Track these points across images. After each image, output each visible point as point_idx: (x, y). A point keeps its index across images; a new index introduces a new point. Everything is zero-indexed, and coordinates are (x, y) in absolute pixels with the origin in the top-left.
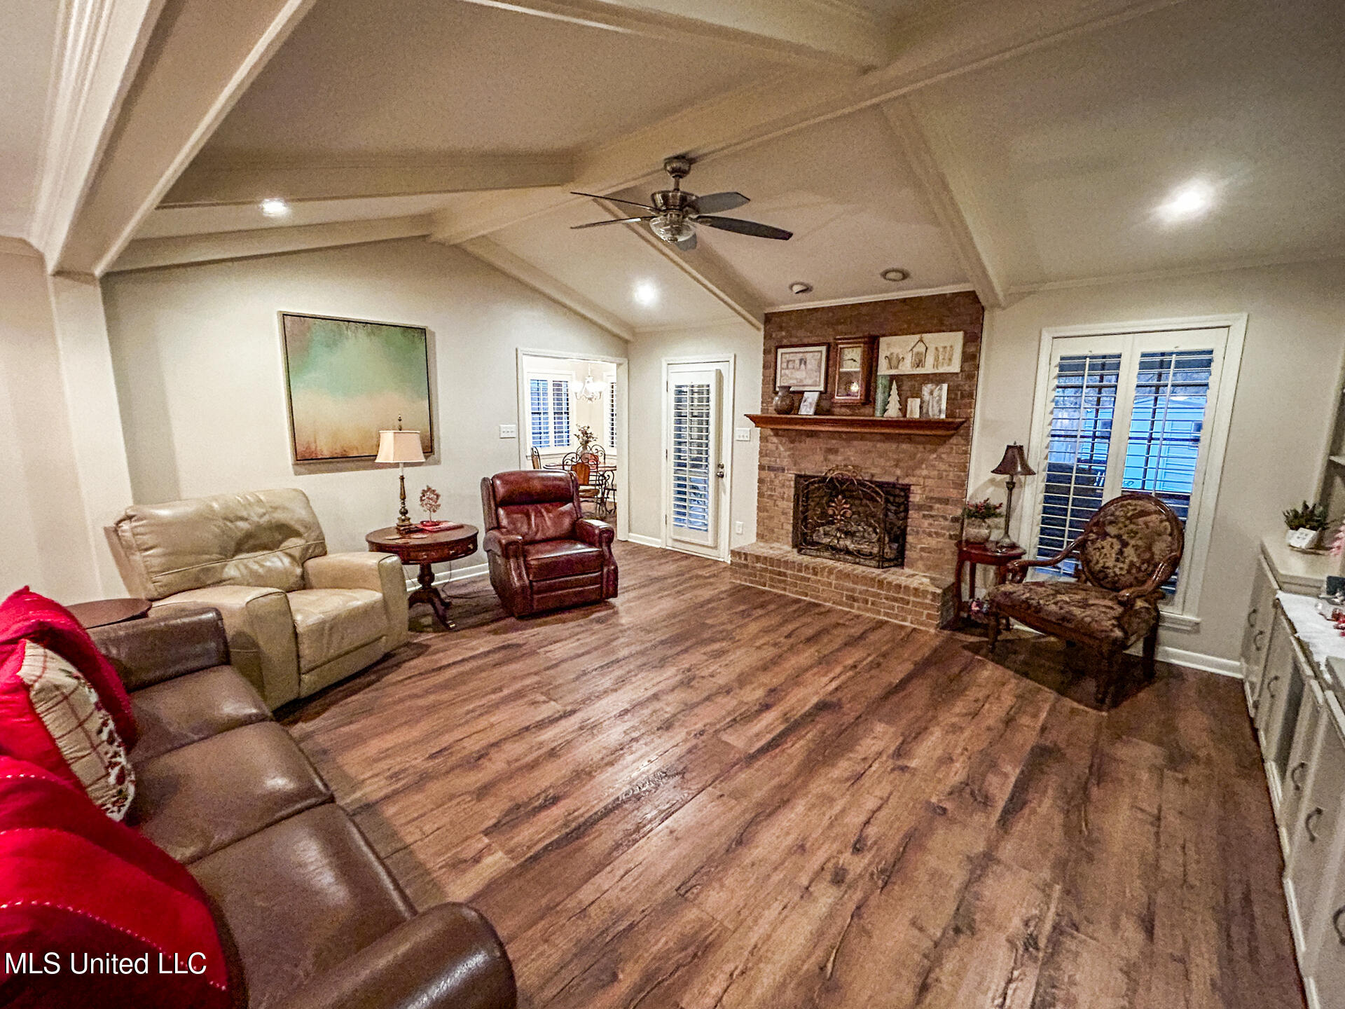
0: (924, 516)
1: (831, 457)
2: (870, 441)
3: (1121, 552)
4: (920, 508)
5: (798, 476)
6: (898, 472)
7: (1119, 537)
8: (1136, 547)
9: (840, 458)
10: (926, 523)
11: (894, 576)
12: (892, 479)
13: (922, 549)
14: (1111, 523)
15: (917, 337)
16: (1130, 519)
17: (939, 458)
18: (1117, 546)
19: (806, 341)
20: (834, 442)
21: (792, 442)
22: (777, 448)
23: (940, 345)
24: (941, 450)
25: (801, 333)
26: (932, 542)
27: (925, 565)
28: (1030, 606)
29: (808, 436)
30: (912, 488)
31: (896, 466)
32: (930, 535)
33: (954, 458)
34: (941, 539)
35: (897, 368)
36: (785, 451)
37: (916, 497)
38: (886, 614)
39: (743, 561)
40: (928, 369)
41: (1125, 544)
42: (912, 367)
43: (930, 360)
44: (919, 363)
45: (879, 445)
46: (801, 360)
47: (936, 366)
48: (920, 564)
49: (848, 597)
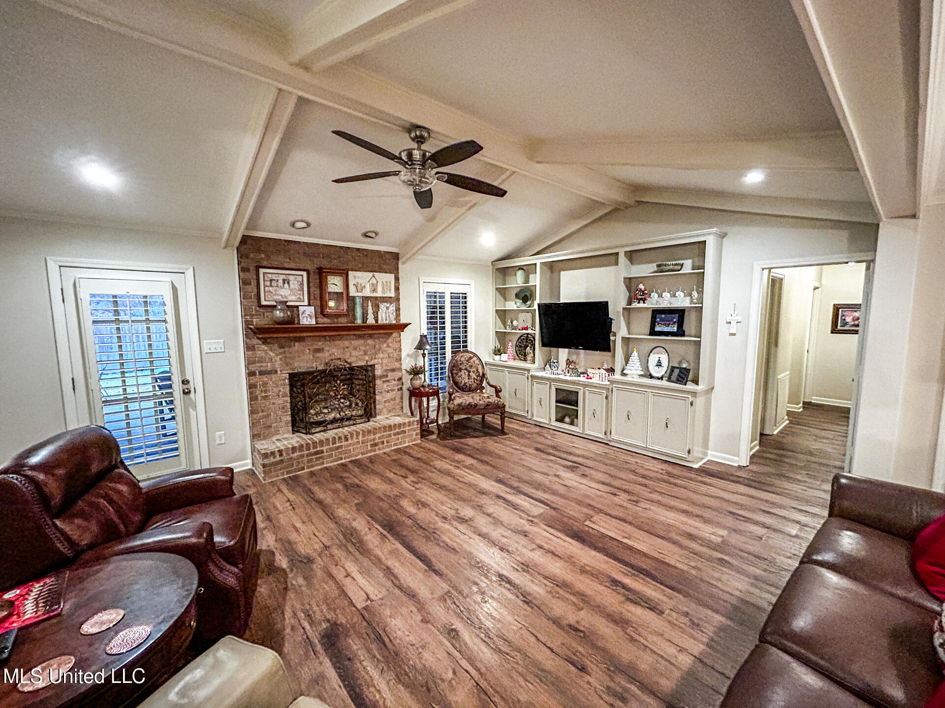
0: (384, 382)
1: (318, 355)
2: (347, 340)
3: (469, 375)
4: (381, 377)
5: (290, 374)
6: (367, 358)
7: (466, 369)
8: (473, 372)
9: (327, 354)
10: (385, 385)
11: (371, 424)
12: (363, 363)
13: (385, 402)
14: (461, 364)
15: (371, 274)
16: (467, 361)
17: (388, 346)
18: (467, 373)
19: (286, 266)
20: (320, 343)
21: (281, 347)
22: (266, 353)
23: (384, 281)
24: (390, 340)
25: (281, 258)
26: (389, 396)
27: (387, 410)
28: (471, 406)
29: (296, 341)
30: (376, 366)
31: (365, 354)
32: (388, 392)
33: (396, 346)
34: (394, 392)
35: (362, 291)
36: (277, 355)
37: (378, 372)
38: (395, 445)
39: (278, 458)
40: (379, 294)
41: (469, 372)
42: (371, 292)
43: (380, 289)
44: (374, 290)
45: (353, 342)
46: (284, 281)
47: (383, 292)
48: (385, 410)
49: (372, 445)
